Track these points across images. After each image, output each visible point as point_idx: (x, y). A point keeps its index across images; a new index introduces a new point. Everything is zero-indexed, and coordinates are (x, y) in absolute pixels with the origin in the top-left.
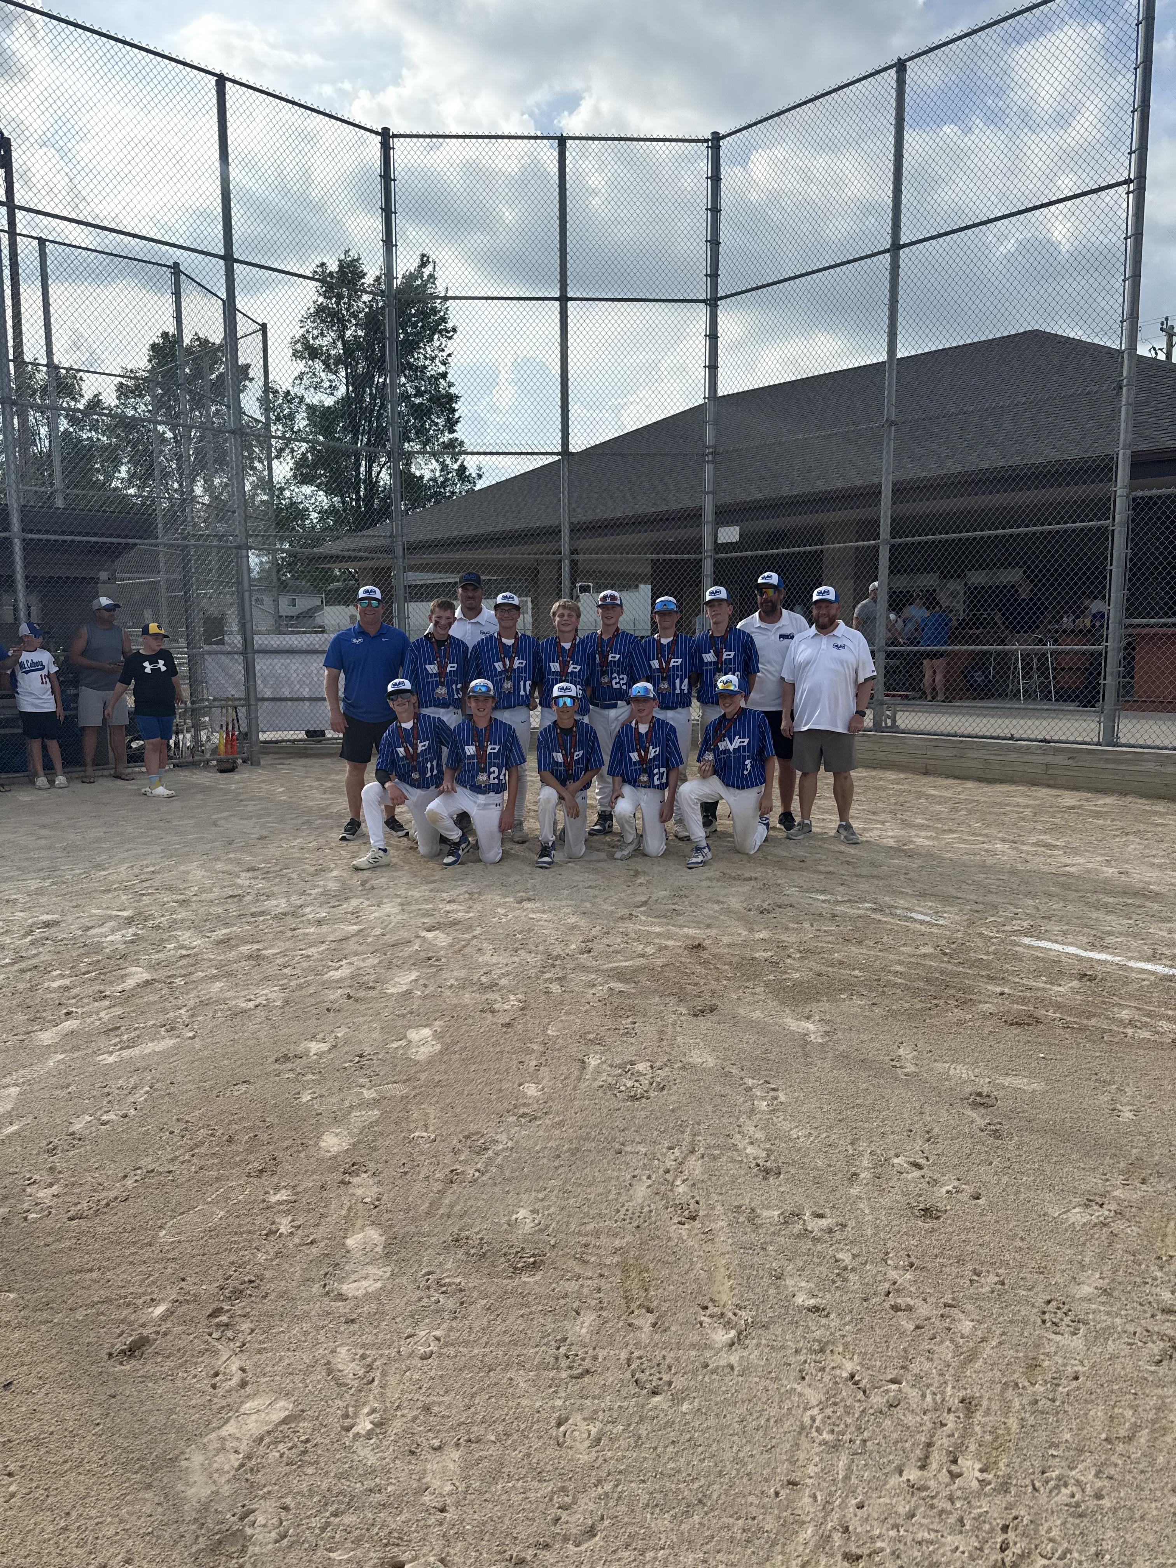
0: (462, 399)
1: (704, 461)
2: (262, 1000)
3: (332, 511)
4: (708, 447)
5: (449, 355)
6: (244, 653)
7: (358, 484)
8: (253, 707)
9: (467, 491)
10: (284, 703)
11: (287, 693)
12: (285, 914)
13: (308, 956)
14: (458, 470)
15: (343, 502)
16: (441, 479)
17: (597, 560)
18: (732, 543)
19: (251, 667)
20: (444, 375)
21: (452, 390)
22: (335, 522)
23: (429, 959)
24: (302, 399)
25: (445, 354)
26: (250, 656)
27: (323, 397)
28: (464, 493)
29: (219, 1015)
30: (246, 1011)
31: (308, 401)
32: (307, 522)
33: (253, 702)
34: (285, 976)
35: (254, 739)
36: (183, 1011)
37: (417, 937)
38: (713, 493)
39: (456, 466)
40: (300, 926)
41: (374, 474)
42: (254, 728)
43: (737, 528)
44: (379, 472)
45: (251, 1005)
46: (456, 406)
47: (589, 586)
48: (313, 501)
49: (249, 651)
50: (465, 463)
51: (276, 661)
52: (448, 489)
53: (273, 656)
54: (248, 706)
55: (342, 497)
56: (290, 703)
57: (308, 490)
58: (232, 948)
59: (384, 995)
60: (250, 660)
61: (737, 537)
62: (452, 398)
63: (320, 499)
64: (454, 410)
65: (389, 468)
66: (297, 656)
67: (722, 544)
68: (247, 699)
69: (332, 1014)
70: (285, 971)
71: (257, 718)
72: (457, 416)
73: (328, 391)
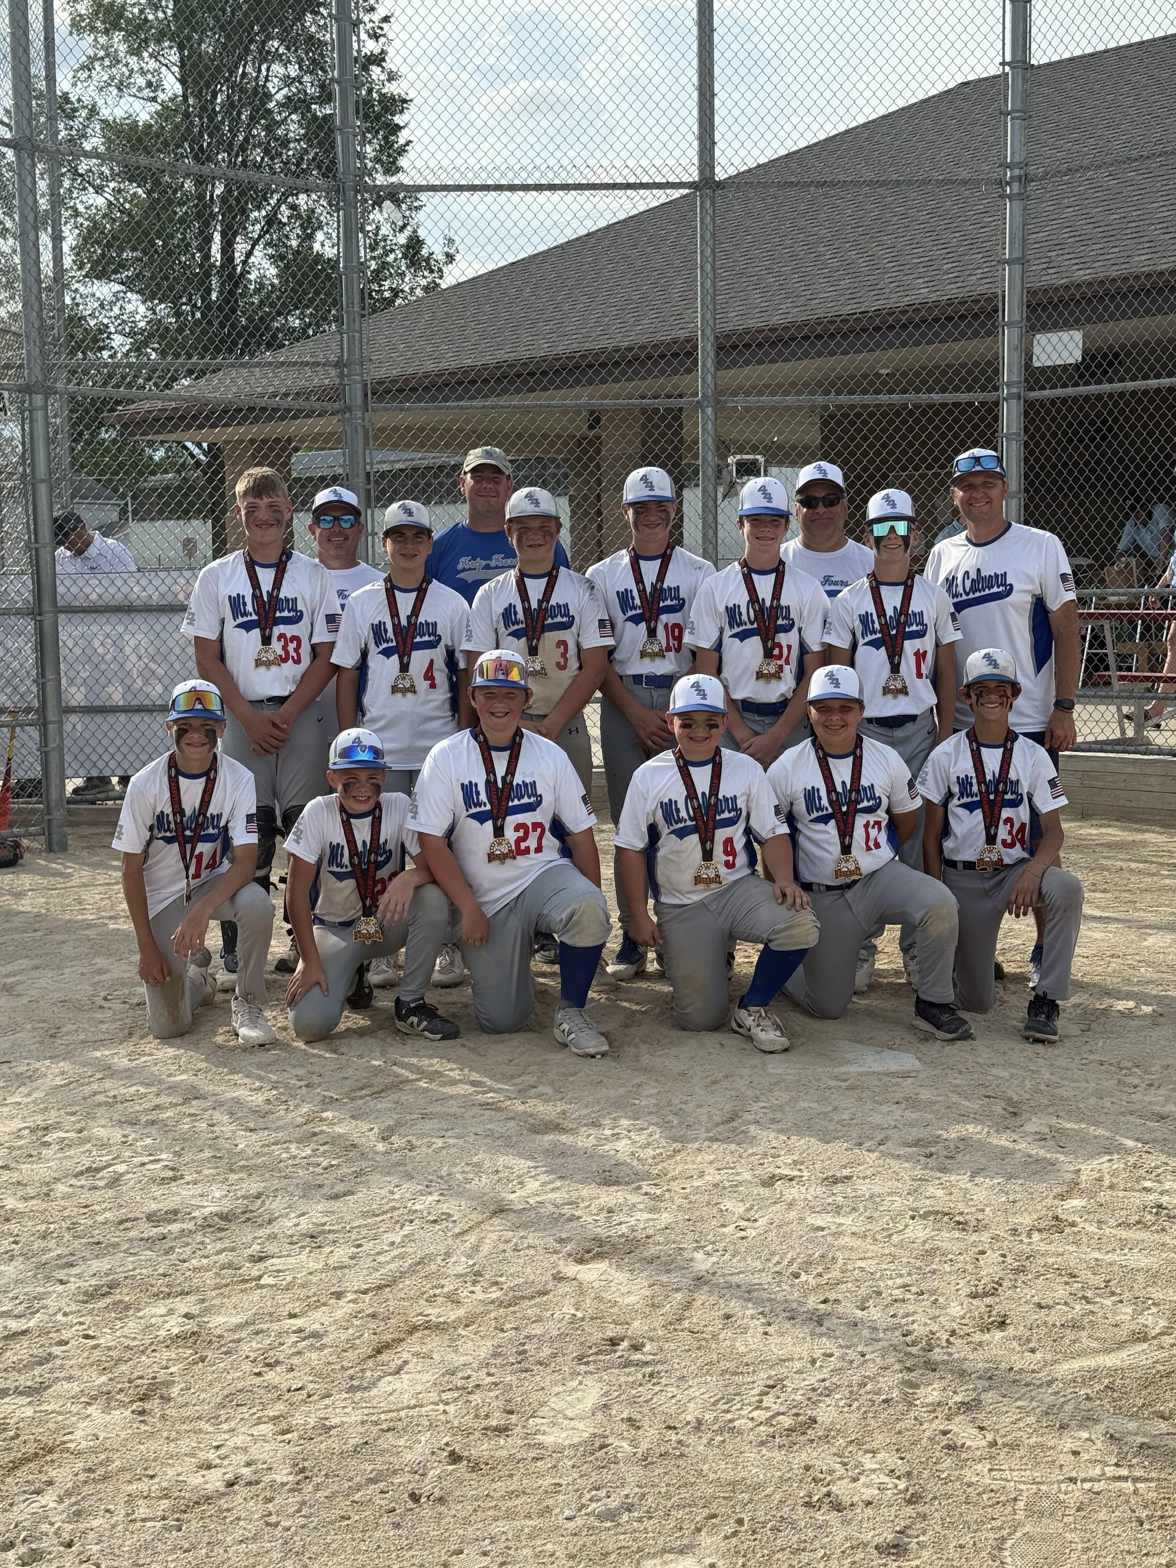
0: (412, 106)
1: (1003, 196)
2: (236, 1465)
3: (157, 331)
4: (1010, 166)
5: (386, 19)
6: (35, 611)
7: (208, 275)
8: (52, 728)
9: (426, 289)
10: (111, 718)
11: (117, 697)
12: (226, 1217)
13: (315, 1335)
14: (408, 246)
15: (178, 314)
16: (373, 265)
17: (774, 408)
18: (1065, 367)
19: (48, 643)
20: (378, 59)
21: (392, 88)
22: (163, 354)
23: (614, 1342)
24: (93, 111)
25: (376, 17)
26: (48, 619)
27: (138, 105)
28: (419, 292)
29: (142, 1511)
30: (208, 1499)
31: (105, 113)
32: (106, 354)
33: (52, 716)
34: (277, 1393)
35: (54, 795)
36: (49, 1499)
37: (559, 1278)
38: (1022, 261)
39: (402, 239)
40: (271, 1248)
41: (238, 257)
42: (53, 771)
43: (1078, 336)
44: (249, 254)
45: (215, 1480)
46: (398, 120)
47: (754, 463)
48: (116, 310)
49: (46, 607)
50: (422, 233)
51: (95, 628)
52: (387, 284)
53: (89, 619)
54: (43, 724)
55: (175, 301)
56: (123, 717)
57: (105, 290)
58: (123, 1309)
59: (541, 1453)
60: (47, 624)
61: (1078, 355)
62: (397, 104)
63: (130, 308)
64: (398, 128)
65: (268, 244)
66: (139, 618)
67: (1043, 370)
68: (42, 710)
69: (427, 1511)
70: (271, 1376)
71: (60, 748)
72: (402, 141)
73: (147, 93)
